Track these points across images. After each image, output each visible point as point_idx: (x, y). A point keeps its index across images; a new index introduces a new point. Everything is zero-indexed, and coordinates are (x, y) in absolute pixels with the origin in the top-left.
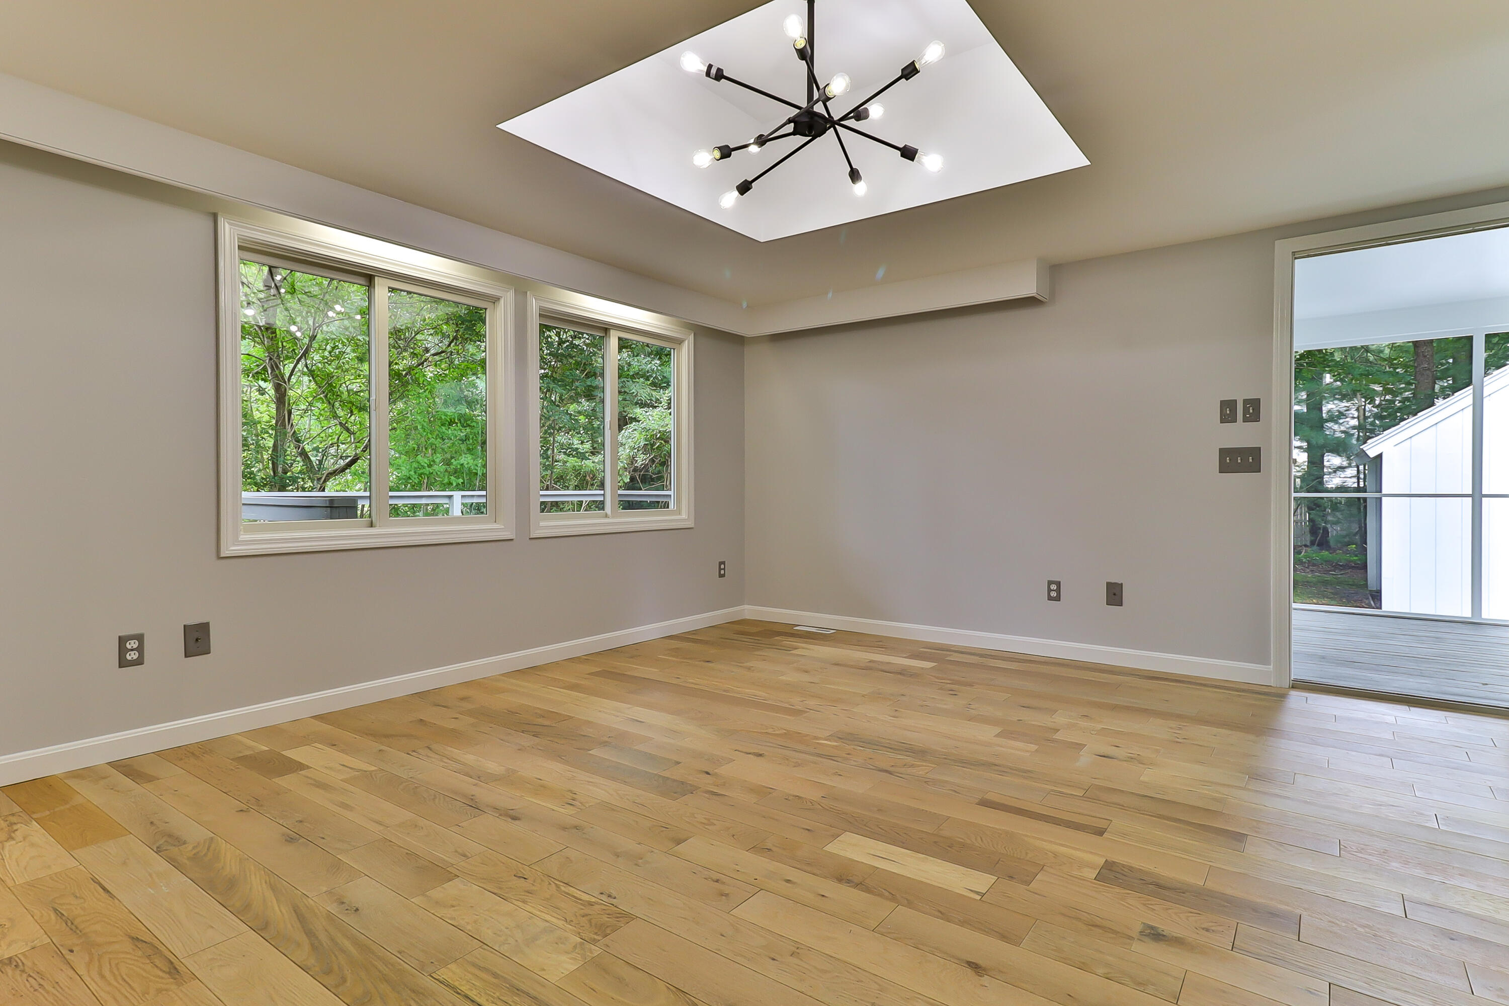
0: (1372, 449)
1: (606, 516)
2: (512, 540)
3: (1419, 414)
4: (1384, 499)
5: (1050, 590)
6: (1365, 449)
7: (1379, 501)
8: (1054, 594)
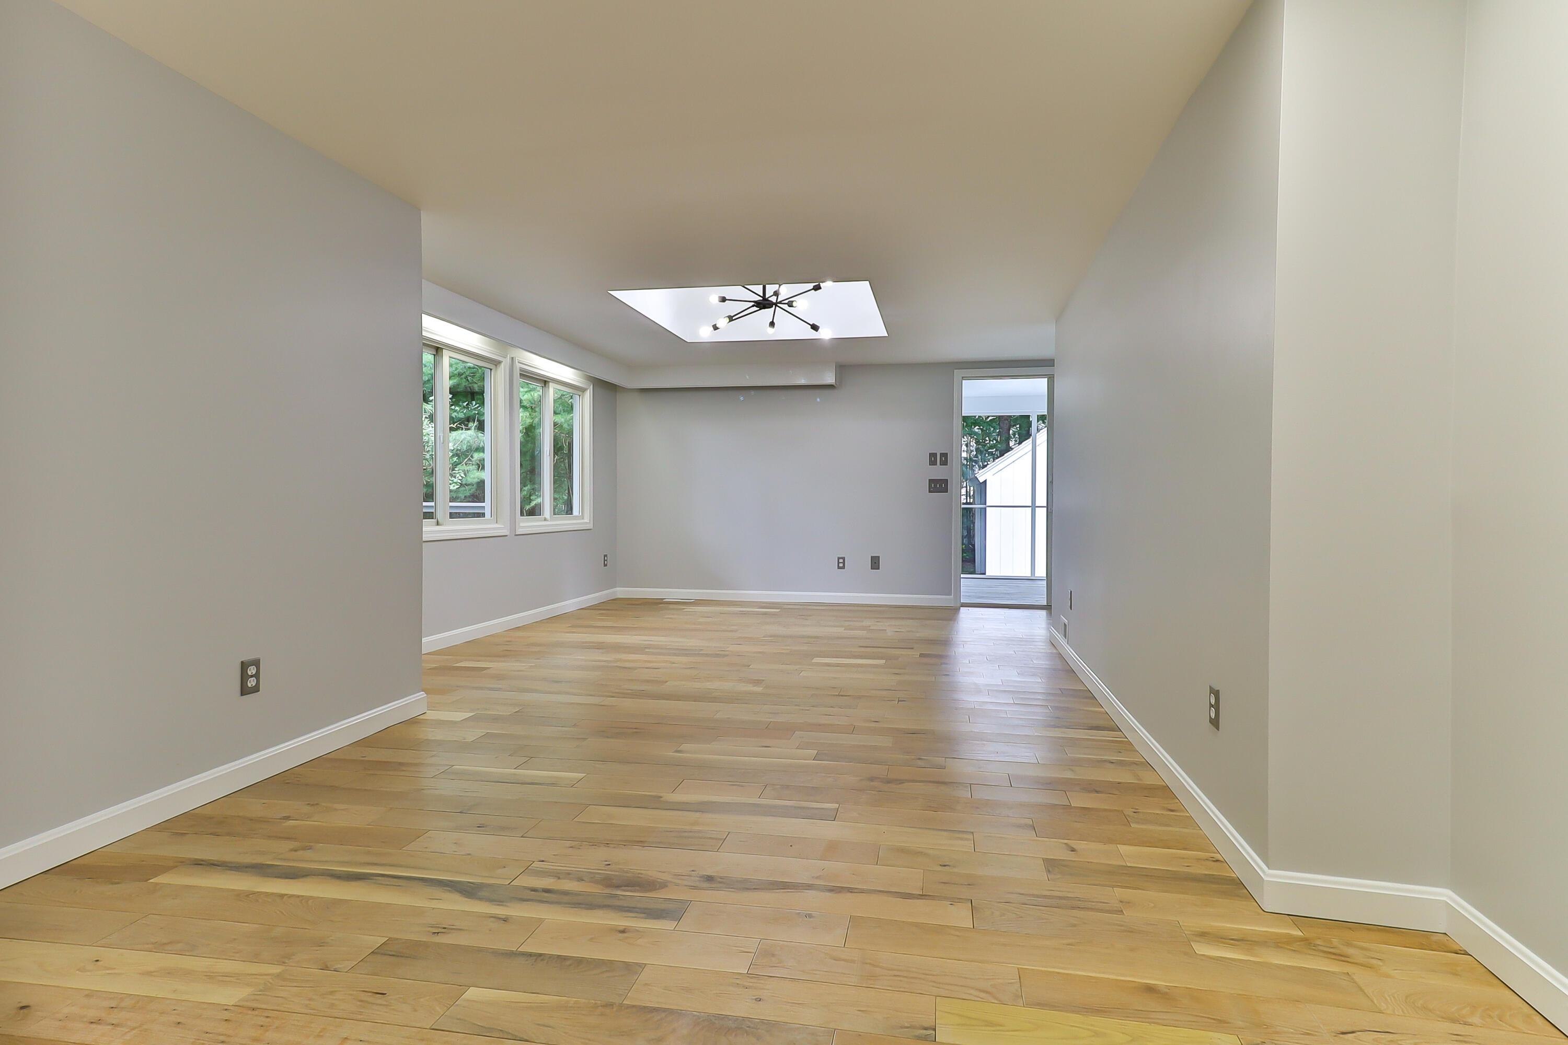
0: (982, 476)
1: (545, 520)
2: (506, 536)
3: (1006, 455)
4: (987, 508)
5: (839, 563)
6: (978, 477)
7: (983, 511)
8: (841, 565)
